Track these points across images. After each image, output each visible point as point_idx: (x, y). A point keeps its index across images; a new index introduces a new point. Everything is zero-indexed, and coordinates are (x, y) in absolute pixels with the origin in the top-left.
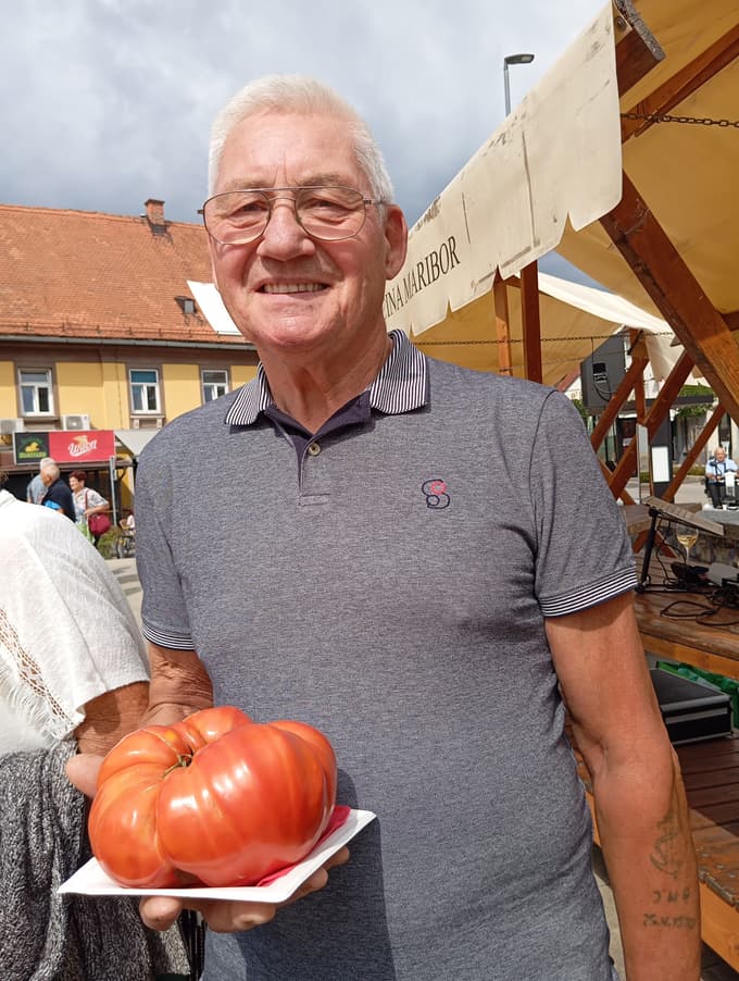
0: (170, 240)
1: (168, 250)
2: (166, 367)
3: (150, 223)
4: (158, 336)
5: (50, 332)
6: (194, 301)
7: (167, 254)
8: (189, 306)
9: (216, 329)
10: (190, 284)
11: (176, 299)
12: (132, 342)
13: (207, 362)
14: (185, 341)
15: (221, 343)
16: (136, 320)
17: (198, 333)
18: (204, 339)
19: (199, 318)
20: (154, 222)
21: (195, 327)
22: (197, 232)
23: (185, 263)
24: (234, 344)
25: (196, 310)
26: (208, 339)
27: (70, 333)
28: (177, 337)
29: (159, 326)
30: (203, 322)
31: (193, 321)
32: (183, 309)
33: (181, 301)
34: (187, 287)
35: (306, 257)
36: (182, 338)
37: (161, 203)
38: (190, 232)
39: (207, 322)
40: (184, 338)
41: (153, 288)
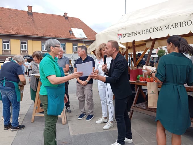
0: (68, 20)
1: (68, 22)
2: (67, 43)
3: (65, 17)
4: (65, 38)
5: (47, 36)
6: (72, 31)
8: (71, 32)
9: (76, 37)
10: (71, 28)
12: (61, 39)
16: (62, 35)
21: (72, 36)
24: (79, 39)
25: (72, 33)
27: (51, 36)
29: (66, 36)
30: (74, 35)
33: (70, 31)
34: (71, 29)
37: (67, 13)
40: (70, 38)
41: (65, 29)
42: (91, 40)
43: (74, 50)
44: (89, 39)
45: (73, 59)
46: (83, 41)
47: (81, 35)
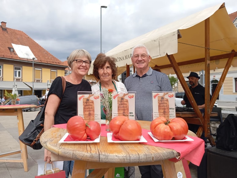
0: (7, 32)
1: (7, 35)
2: (4, 65)
3: (2, 28)
4: (3, 57)
7: (6, 36)
8: (12, 50)
9: (19, 57)
10: (11, 43)
11: (8, 48)
13: (16, 65)
14: (10, 59)
15: (21, 60)
17: (14, 57)
18: (16, 58)
19: (14, 53)
20: (3, 27)
21: (13, 55)
22: (15, 31)
23: (11, 39)
24: (24, 60)
25: (14, 51)
26: (17, 59)
28: (8, 57)
29: (3, 54)
30: (16, 54)
31: (13, 54)
32: (10, 50)
33: (10, 49)
34: (11, 45)
35: (142, 61)
36: (10, 58)
37: (6, 23)
38: (13, 31)
39: (17, 54)
40: (11, 58)
41: (2, 44)
42: (43, 62)
43: (16, 76)
44: (40, 62)
45: (16, 89)
46: (32, 63)
47: (27, 54)
